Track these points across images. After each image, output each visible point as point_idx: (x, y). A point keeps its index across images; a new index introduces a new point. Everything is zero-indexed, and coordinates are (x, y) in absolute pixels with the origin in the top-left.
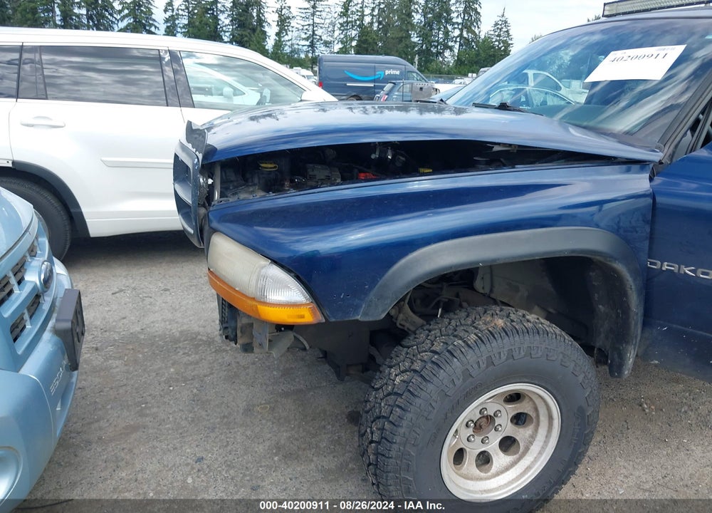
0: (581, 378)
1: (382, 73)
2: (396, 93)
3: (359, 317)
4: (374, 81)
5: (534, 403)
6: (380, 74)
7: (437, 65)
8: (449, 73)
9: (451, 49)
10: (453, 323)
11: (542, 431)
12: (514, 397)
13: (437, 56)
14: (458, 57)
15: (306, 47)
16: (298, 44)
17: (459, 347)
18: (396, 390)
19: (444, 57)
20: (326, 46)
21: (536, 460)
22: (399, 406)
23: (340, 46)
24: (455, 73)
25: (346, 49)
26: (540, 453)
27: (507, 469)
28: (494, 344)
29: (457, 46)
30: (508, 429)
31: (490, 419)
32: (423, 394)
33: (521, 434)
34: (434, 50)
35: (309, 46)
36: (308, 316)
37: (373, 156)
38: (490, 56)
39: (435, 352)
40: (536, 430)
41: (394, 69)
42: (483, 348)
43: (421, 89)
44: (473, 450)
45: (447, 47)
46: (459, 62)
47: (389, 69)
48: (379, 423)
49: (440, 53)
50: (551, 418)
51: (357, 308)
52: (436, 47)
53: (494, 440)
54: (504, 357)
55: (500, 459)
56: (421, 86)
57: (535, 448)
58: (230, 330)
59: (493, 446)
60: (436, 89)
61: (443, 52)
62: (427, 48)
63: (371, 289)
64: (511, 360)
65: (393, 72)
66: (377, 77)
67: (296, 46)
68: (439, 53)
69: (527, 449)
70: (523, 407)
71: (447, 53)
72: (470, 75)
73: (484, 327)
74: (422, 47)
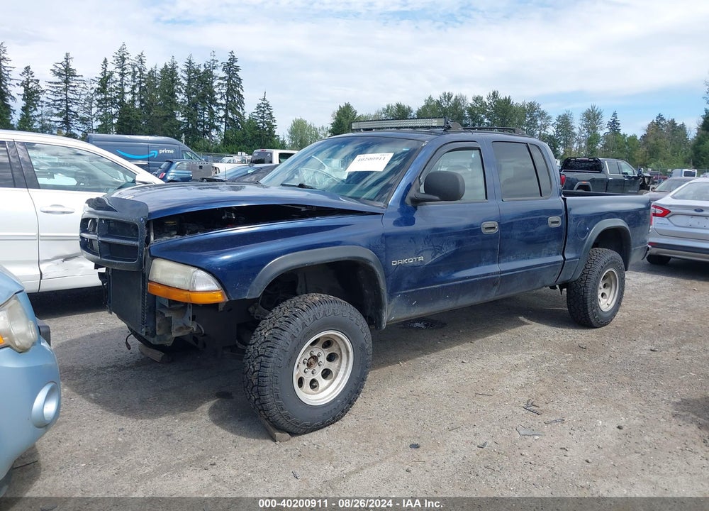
0: (360, 326)
1: (156, 152)
2: (173, 171)
3: (246, 297)
4: (148, 159)
5: (339, 345)
6: (154, 153)
7: (204, 142)
8: (217, 151)
9: (218, 128)
10: (293, 302)
11: (344, 361)
12: (327, 343)
13: (204, 135)
14: (224, 136)
15: (59, 123)
16: (49, 120)
17: (298, 312)
18: (266, 339)
19: (211, 136)
20: (83, 123)
21: (342, 379)
22: (269, 347)
23: (99, 123)
24: (224, 151)
25: (106, 126)
26: (344, 375)
27: (327, 387)
28: (316, 308)
29: (223, 126)
30: (325, 364)
31: (315, 358)
32: (283, 338)
33: (332, 366)
34: (200, 129)
35: (62, 122)
36: (219, 297)
37: (223, 218)
38: (256, 136)
39: (286, 317)
40: (341, 362)
41: (168, 148)
42: (311, 311)
43: (201, 167)
44: (308, 378)
45: (214, 127)
46: (226, 141)
47: (163, 148)
48: (259, 360)
49: (207, 132)
50: (348, 352)
51: (246, 291)
52: (203, 126)
53: (319, 371)
54: (321, 315)
55: (323, 383)
56: (200, 165)
57: (341, 373)
58: (149, 328)
59: (318, 376)
60: (216, 168)
61: (210, 131)
62: (193, 127)
63: (252, 280)
64: (325, 317)
65: (167, 151)
66: (150, 156)
67: (48, 122)
68: (205, 133)
69: (337, 374)
70: (333, 349)
71: (214, 133)
72: (239, 153)
73: (310, 302)
74: (188, 126)
